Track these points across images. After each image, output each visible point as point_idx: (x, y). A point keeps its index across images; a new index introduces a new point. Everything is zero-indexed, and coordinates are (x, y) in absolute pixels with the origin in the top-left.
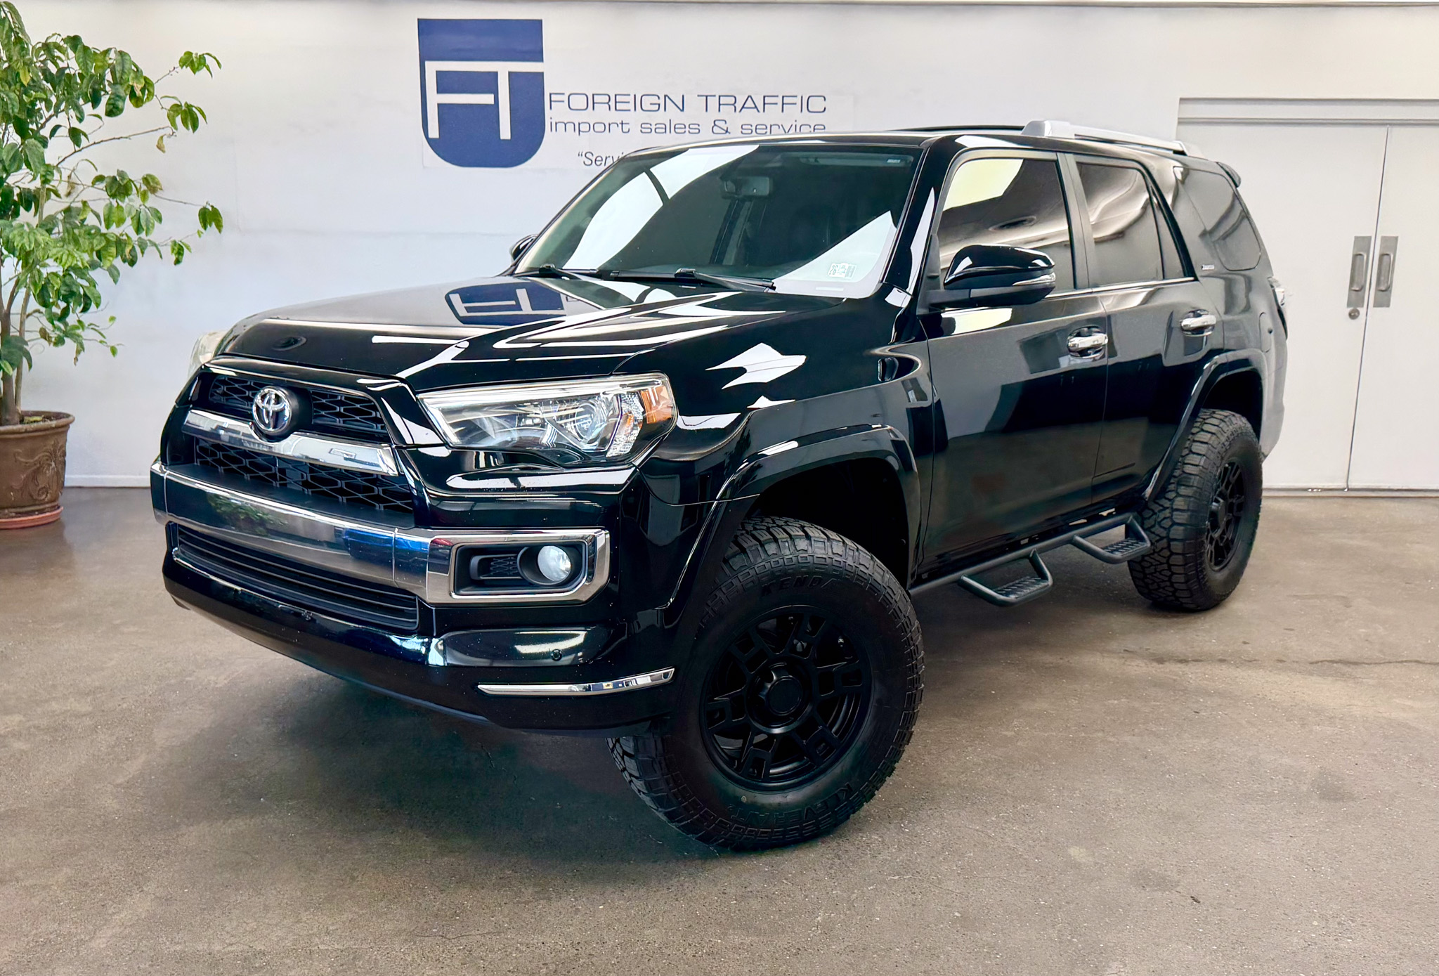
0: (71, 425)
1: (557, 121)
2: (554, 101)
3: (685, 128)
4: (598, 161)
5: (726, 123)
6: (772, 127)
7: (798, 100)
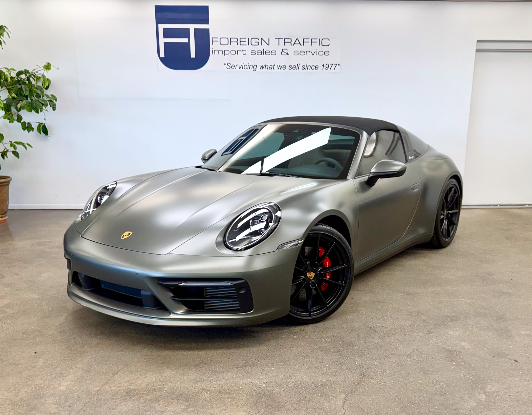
0: (11, 182)
1: (215, 50)
2: (214, 41)
3: (270, 52)
4: (233, 67)
5: (287, 50)
6: (307, 52)
7: (318, 41)
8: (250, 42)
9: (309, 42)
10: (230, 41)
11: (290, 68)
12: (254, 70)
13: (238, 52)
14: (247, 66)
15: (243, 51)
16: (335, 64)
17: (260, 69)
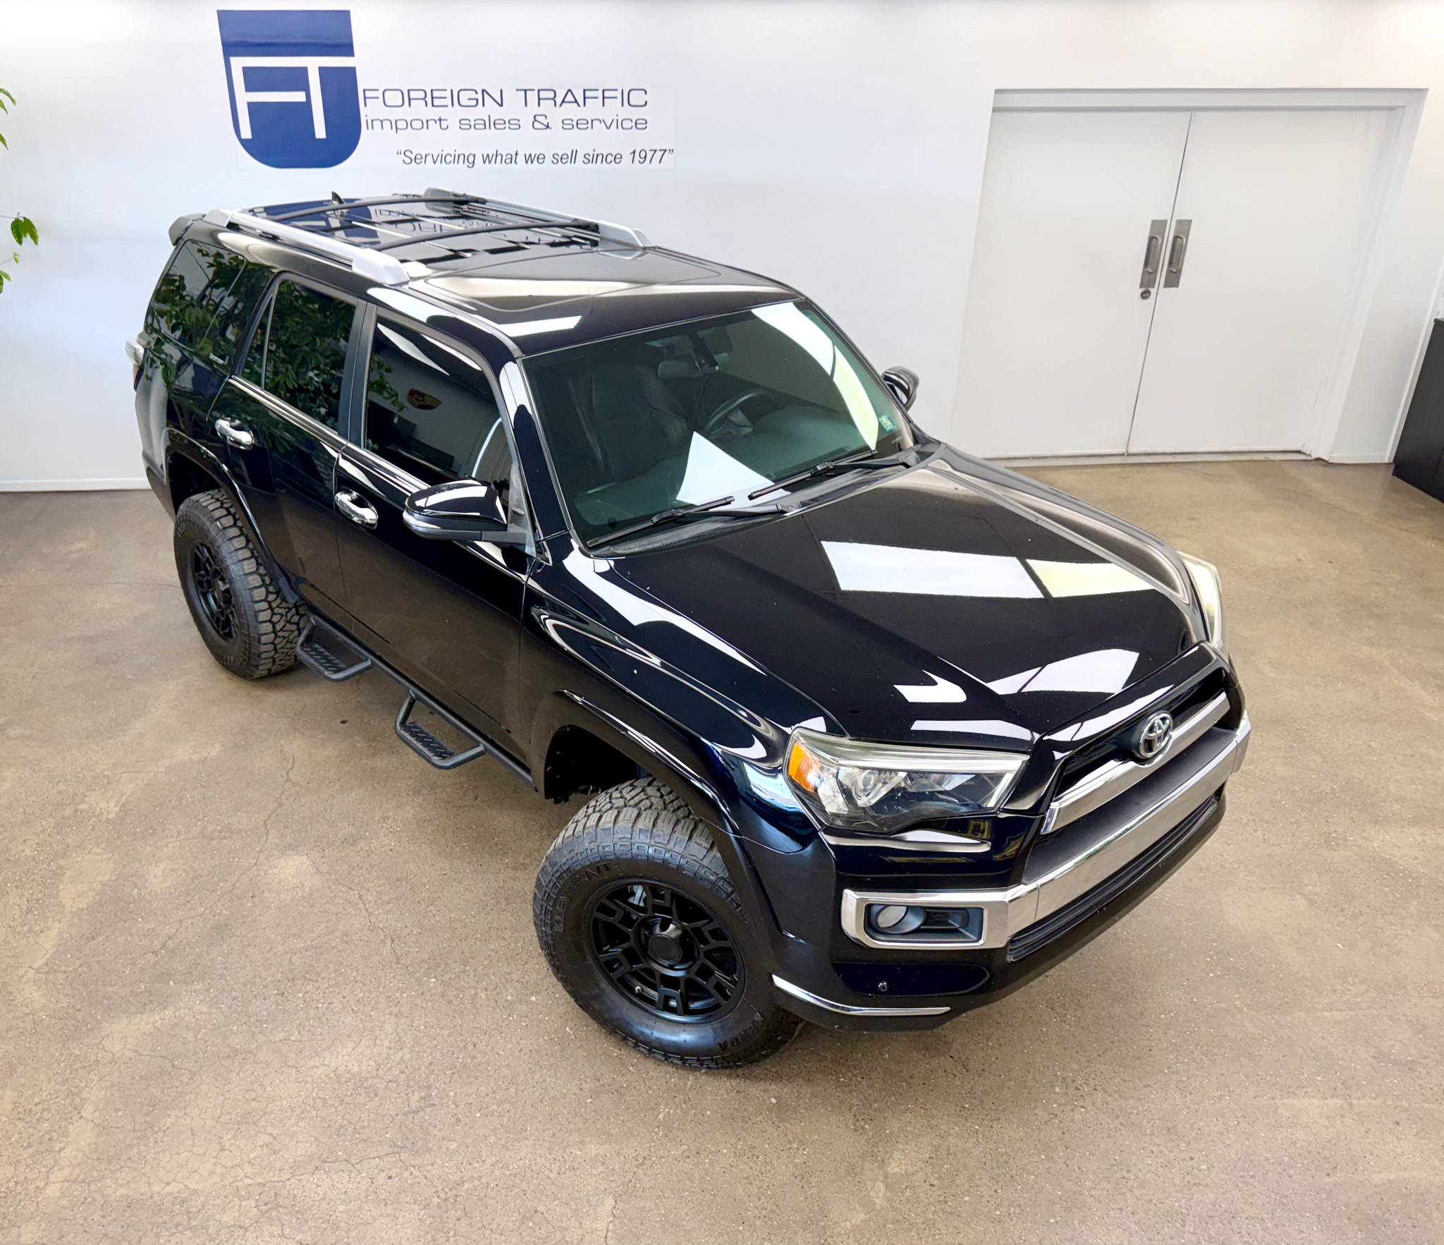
1: (373, 118)
2: (369, 98)
3: (505, 123)
4: (418, 159)
5: (546, 118)
6: (594, 122)
7: (618, 94)
8: (455, 99)
10: (407, 98)
11: (555, 161)
12: (468, 166)
13: (429, 123)
14: (451, 155)
15: (440, 120)
16: (660, 150)
17: (484, 162)
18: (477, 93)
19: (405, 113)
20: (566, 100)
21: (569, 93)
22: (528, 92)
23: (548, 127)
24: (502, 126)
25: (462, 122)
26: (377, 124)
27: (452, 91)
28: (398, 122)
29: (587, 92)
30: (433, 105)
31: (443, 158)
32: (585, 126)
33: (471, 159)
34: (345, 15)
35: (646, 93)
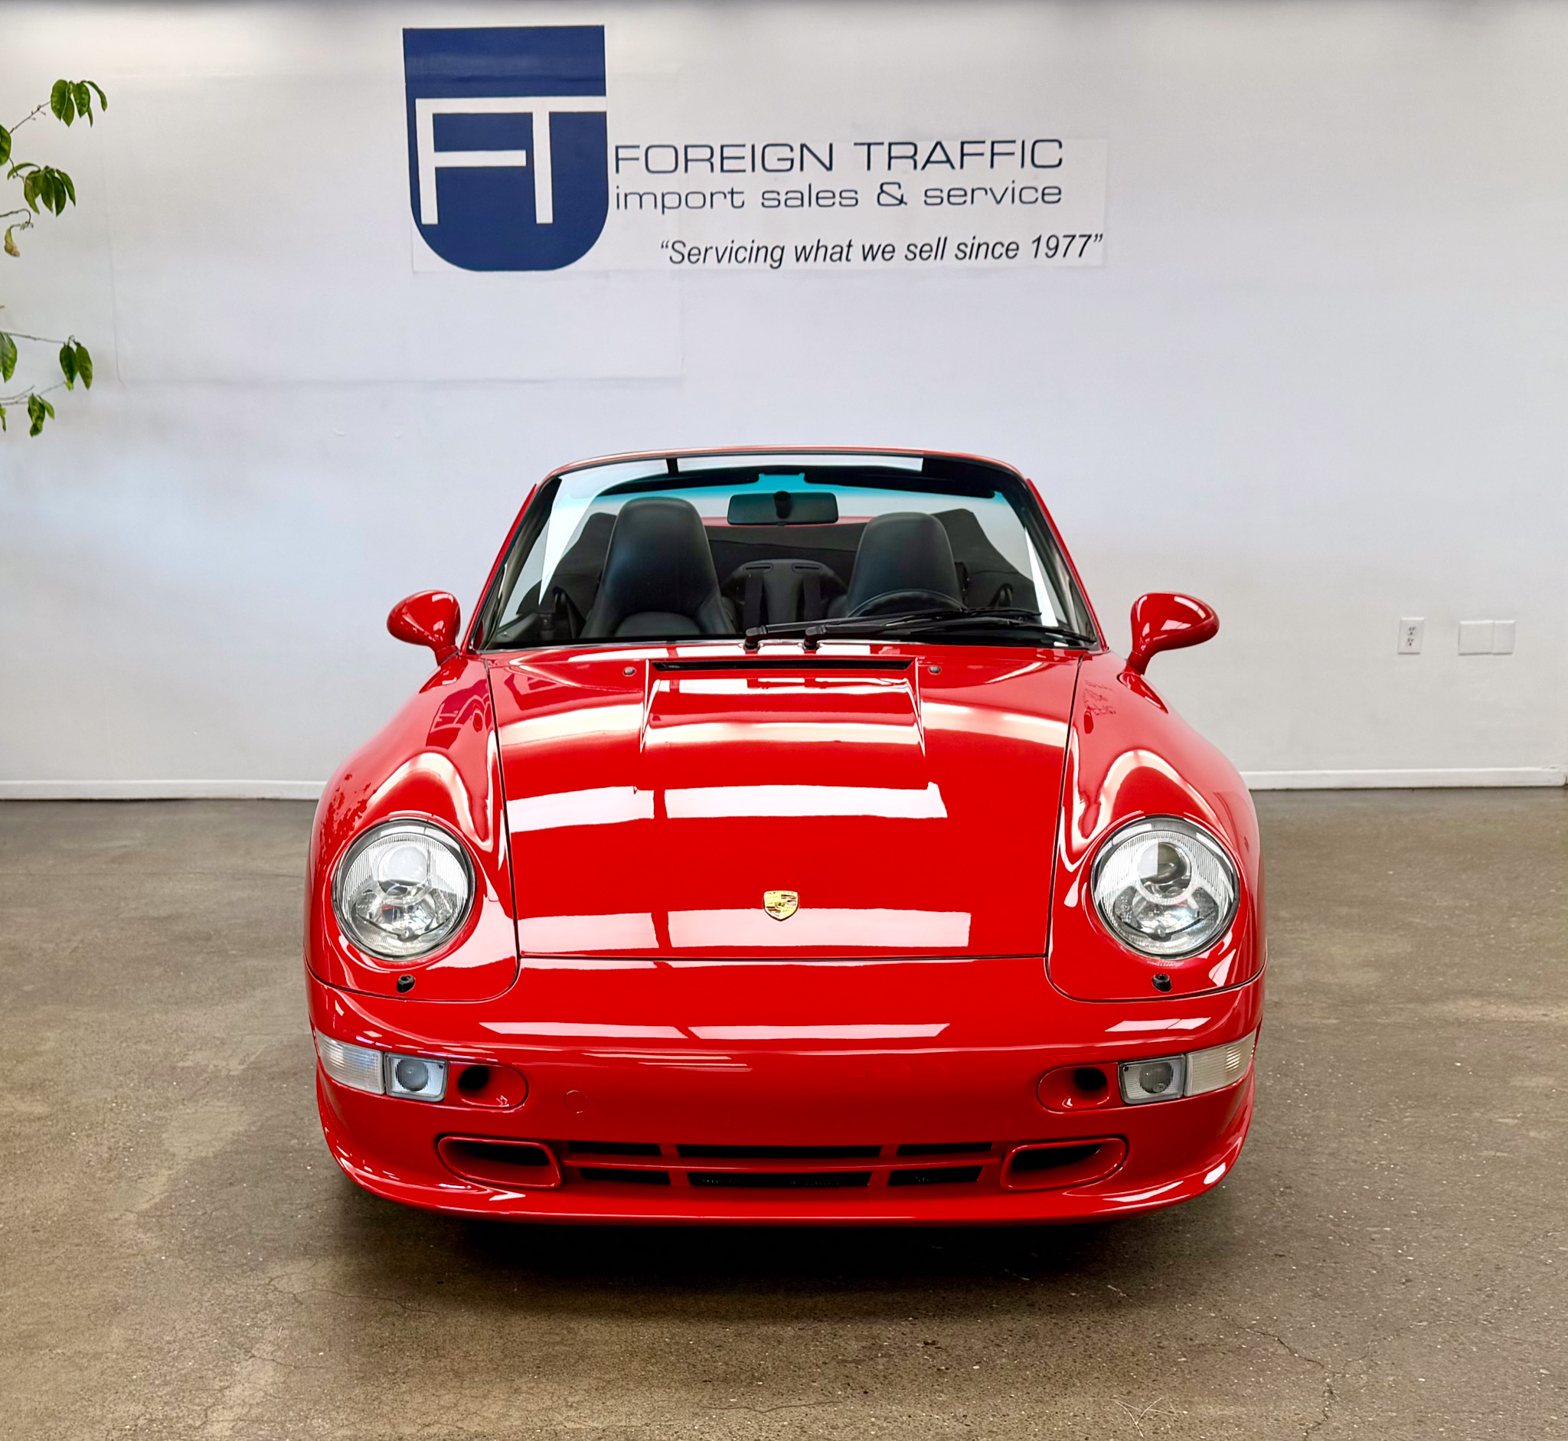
1: (628, 192)
2: (623, 159)
3: (834, 197)
4: (693, 256)
5: (900, 187)
6: (975, 193)
7: (1016, 148)
8: (758, 159)
9: (982, 154)
10: (683, 159)
11: (911, 256)
12: (771, 266)
13: (714, 197)
14: (746, 250)
15: (732, 193)
16: (1081, 236)
17: (798, 260)
18: (792, 150)
19: (678, 182)
20: (932, 159)
21: (939, 147)
22: (872, 147)
23: (901, 201)
24: (830, 202)
25: (766, 196)
26: (633, 200)
27: (753, 147)
28: (666, 197)
29: (965, 146)
30: (722, 170)
31: (733, 253)
32: (962, 200)
33: (778, 252)
34: (596, 34)
35: (1061, 146)
